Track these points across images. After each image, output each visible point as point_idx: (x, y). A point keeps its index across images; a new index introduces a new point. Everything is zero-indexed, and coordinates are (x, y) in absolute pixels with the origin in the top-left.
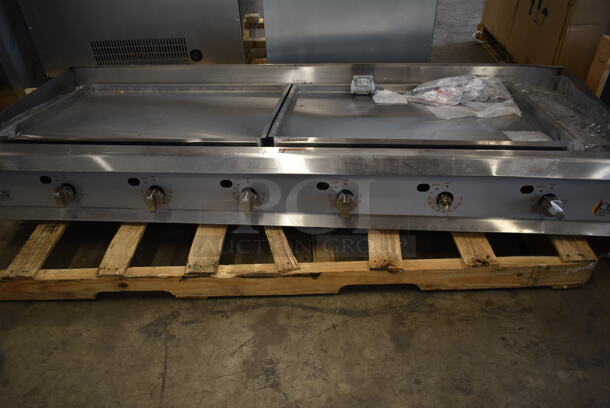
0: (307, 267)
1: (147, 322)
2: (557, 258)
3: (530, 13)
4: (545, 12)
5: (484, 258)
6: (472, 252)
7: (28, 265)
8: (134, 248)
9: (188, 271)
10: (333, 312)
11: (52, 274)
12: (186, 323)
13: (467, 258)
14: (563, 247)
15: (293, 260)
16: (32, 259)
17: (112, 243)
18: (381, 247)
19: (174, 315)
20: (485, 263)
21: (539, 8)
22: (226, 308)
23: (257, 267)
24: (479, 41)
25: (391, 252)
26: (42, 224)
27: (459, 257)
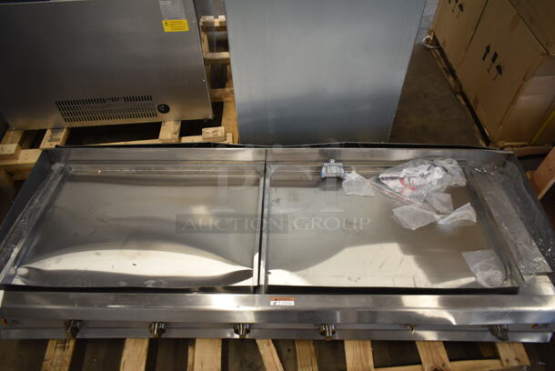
2: (497, 362)
3: (484, 59)
4: (499, 69)
5: (440, 366)
6: (430, 359)
13: (427, 367)
14: (504, 350)
17: (122, 361)
18: (357, 357)
21: (494, 60)
24: (428, 46)
25: (365, 363)
26: (53, 339)
27: (420, 363)
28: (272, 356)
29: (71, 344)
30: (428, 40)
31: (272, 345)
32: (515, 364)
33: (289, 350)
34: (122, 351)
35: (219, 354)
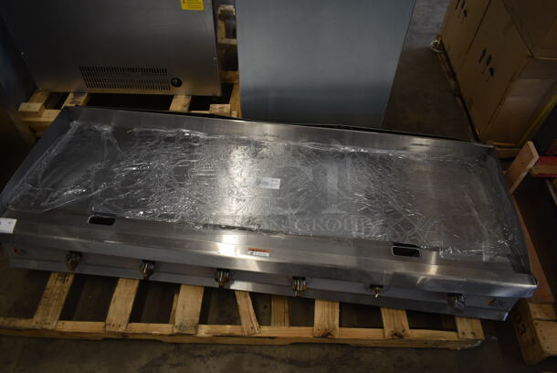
0: (266, 331)
1: (144, 363)
2: (454, 333)
3: (480, 62)
4: (492, 71)
5: (400, 331)
6: (392, 324)
7: (49, 317)
8: (131, 304)
9: (176, 331)
10: (283, 361)
11: (69, 326)
12: (173, 366)
13: (388, 331)
14: (461, 325)
15: (256, 324)
16: (51, 312)
17: (114, 296)
18: (325, 315)
19: (164, 358)
20: (400, 337)
21: (488, 63)
22: (203, 352)
23: (228, 329)
24: (435, 50)
25: (331, 322)
26: (55, 272)
27: (382, 327)
28: (248, 307)
29: (71, 278)
30: (435, 44)
31: (249, 298)
32: (470, 337)
33: (266, 307)
34: (114, 288)
35: (201, 300)
